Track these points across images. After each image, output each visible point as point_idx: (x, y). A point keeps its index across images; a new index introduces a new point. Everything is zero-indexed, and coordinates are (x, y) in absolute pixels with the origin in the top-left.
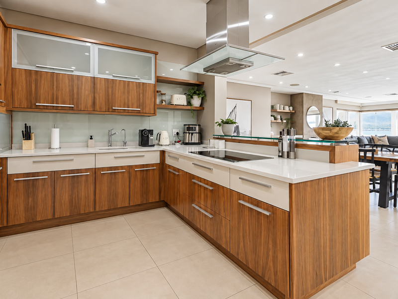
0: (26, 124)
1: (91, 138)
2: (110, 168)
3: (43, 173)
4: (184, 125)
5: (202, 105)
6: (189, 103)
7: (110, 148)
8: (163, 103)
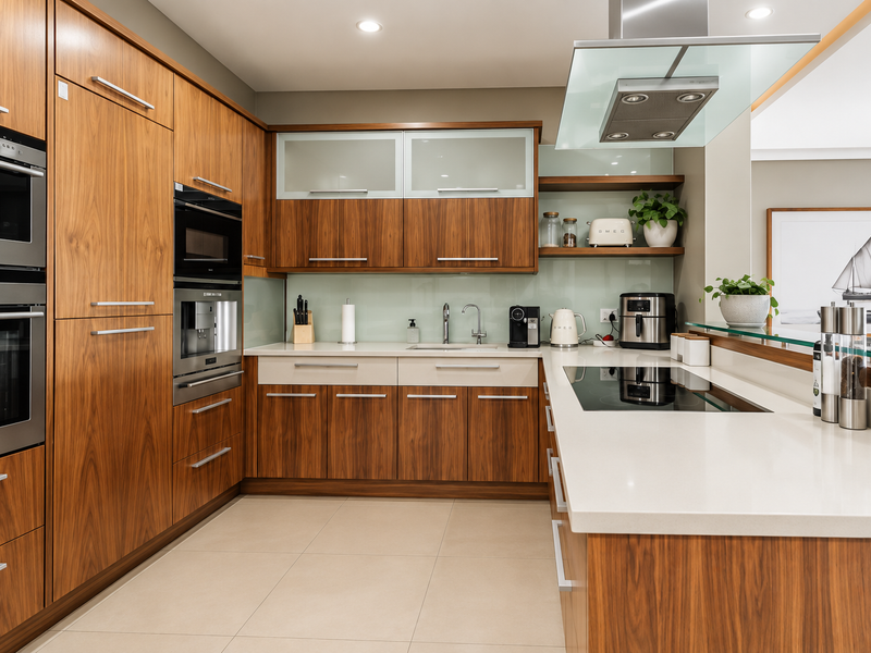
0: (300, 296)
1: (413, 324)
2: (426, 389)
3: (310, 388)
4: (623, 296)
5: (678, 241)
6: (640, 239)
7: (446, 345)
8: (566, 242)
